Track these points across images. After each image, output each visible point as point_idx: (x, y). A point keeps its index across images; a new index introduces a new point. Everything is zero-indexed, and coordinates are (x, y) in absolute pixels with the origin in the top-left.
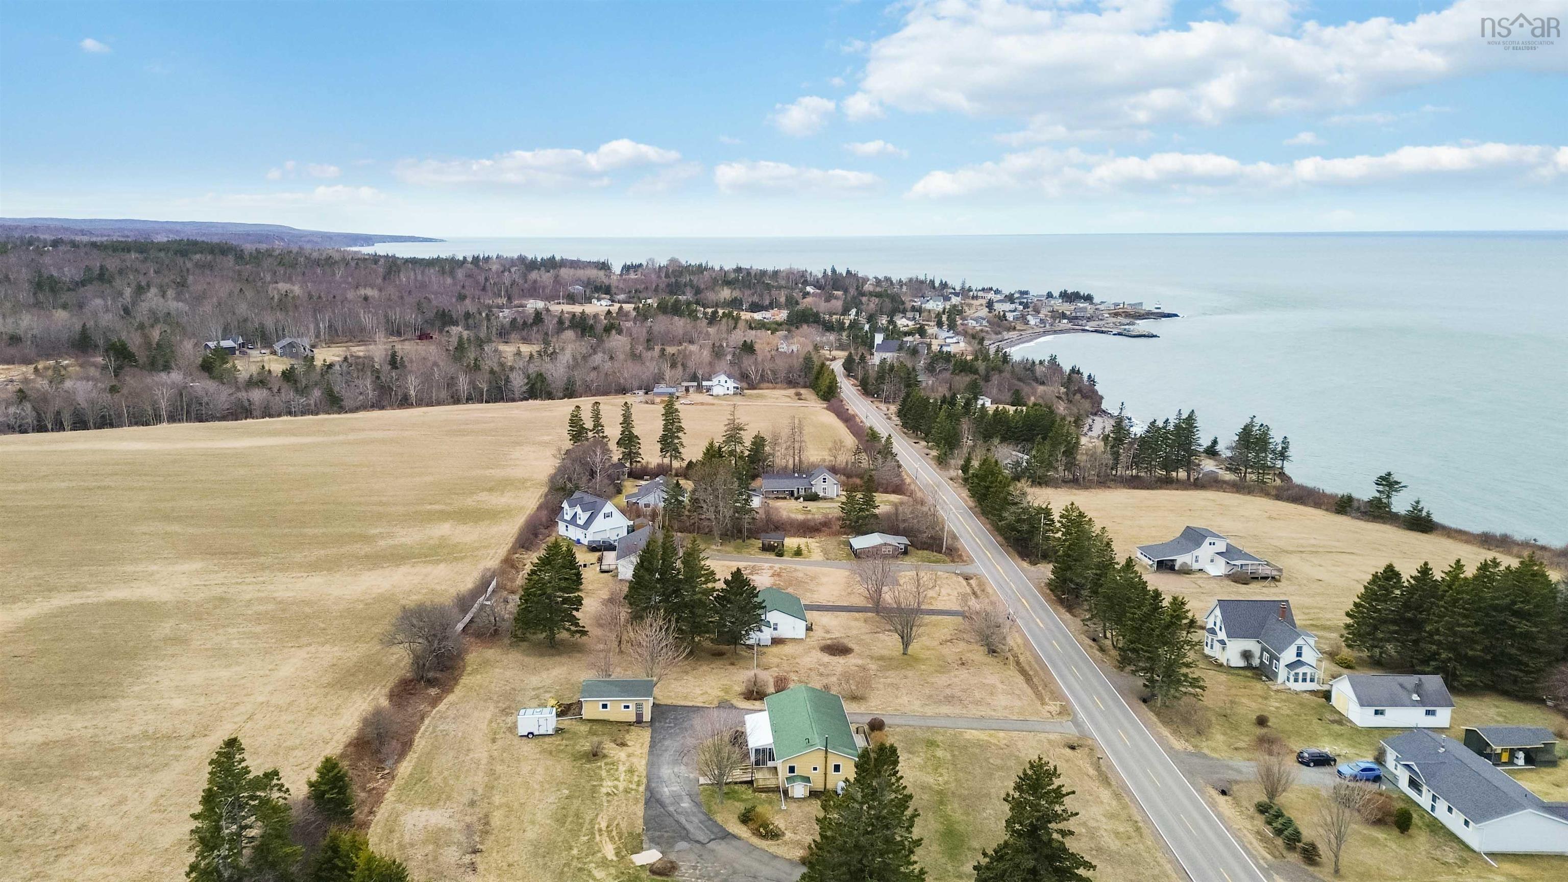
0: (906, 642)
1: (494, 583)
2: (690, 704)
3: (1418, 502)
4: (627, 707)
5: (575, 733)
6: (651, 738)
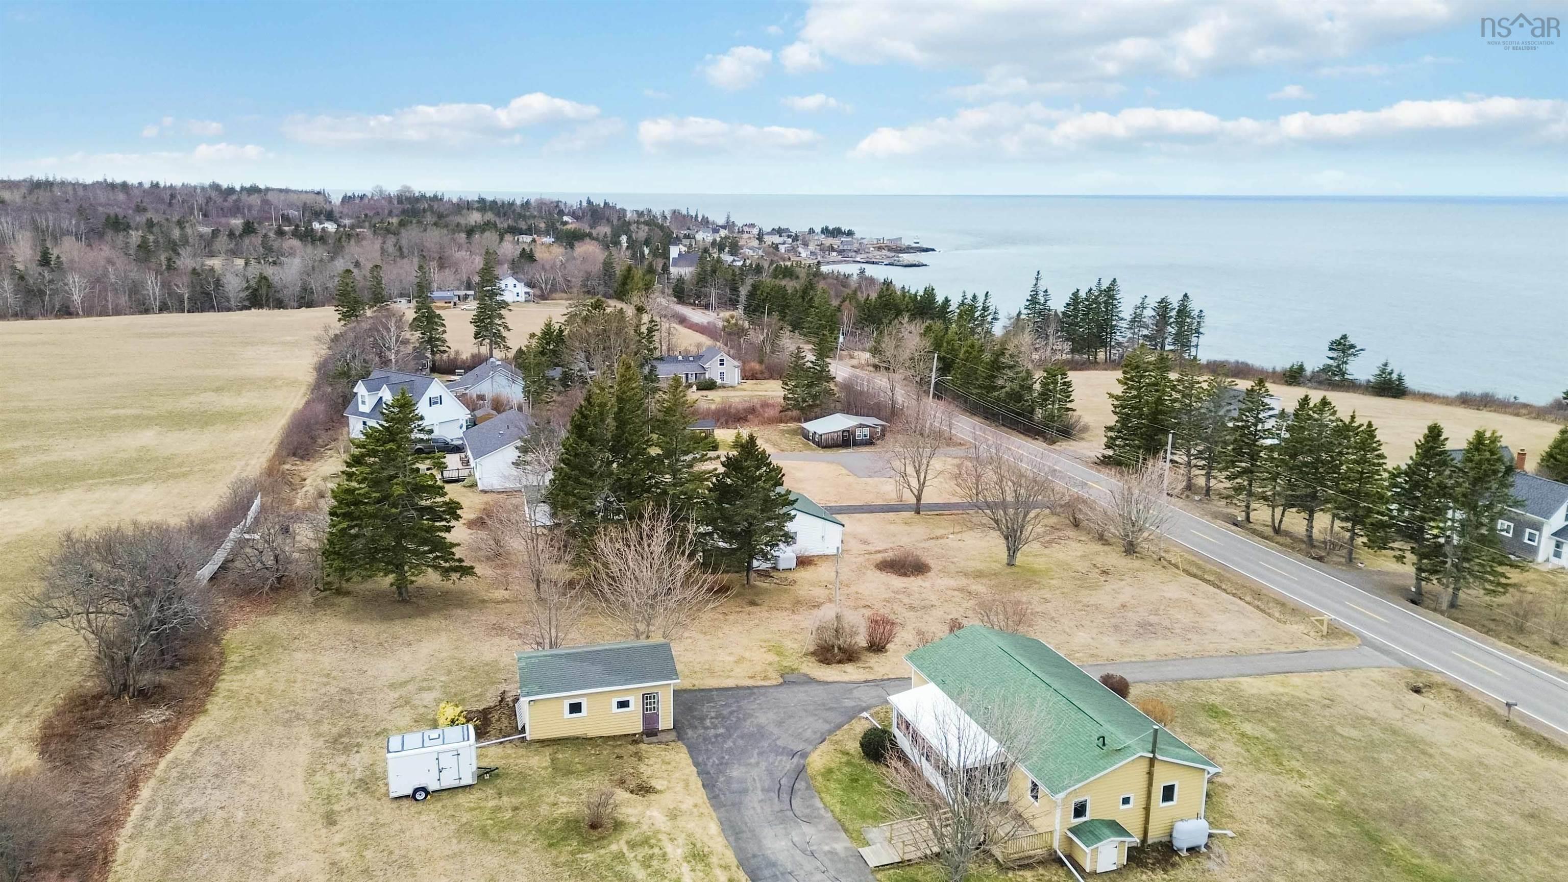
1: (257, 502)
4: (623, 704)
6: (696, 764)
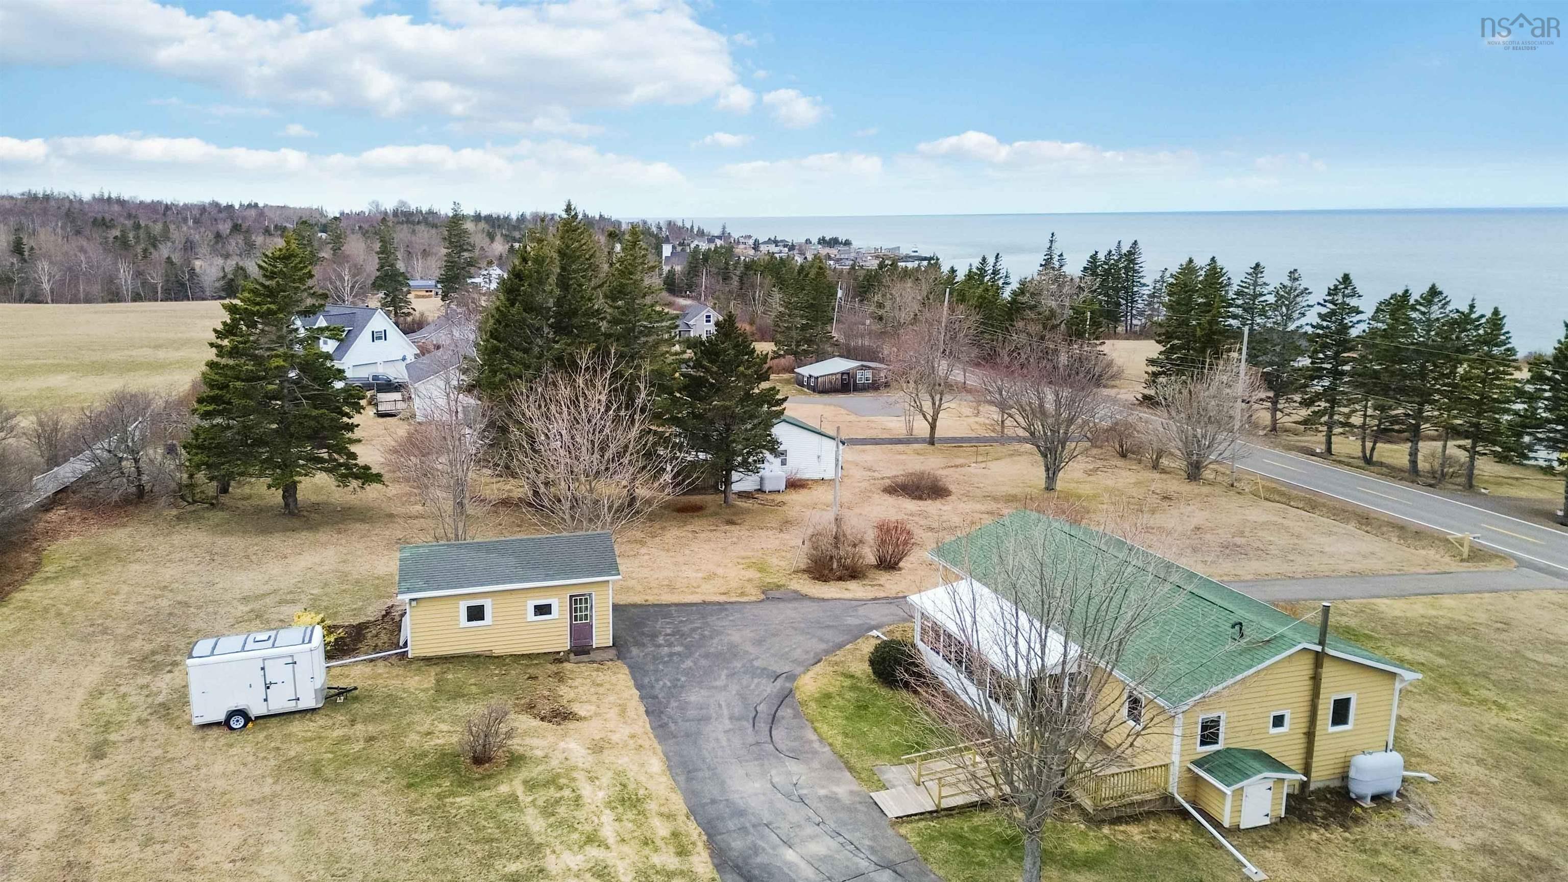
2: (694, 599)
4: (543, 610)
5: (392, 699)
6: (639, 687)
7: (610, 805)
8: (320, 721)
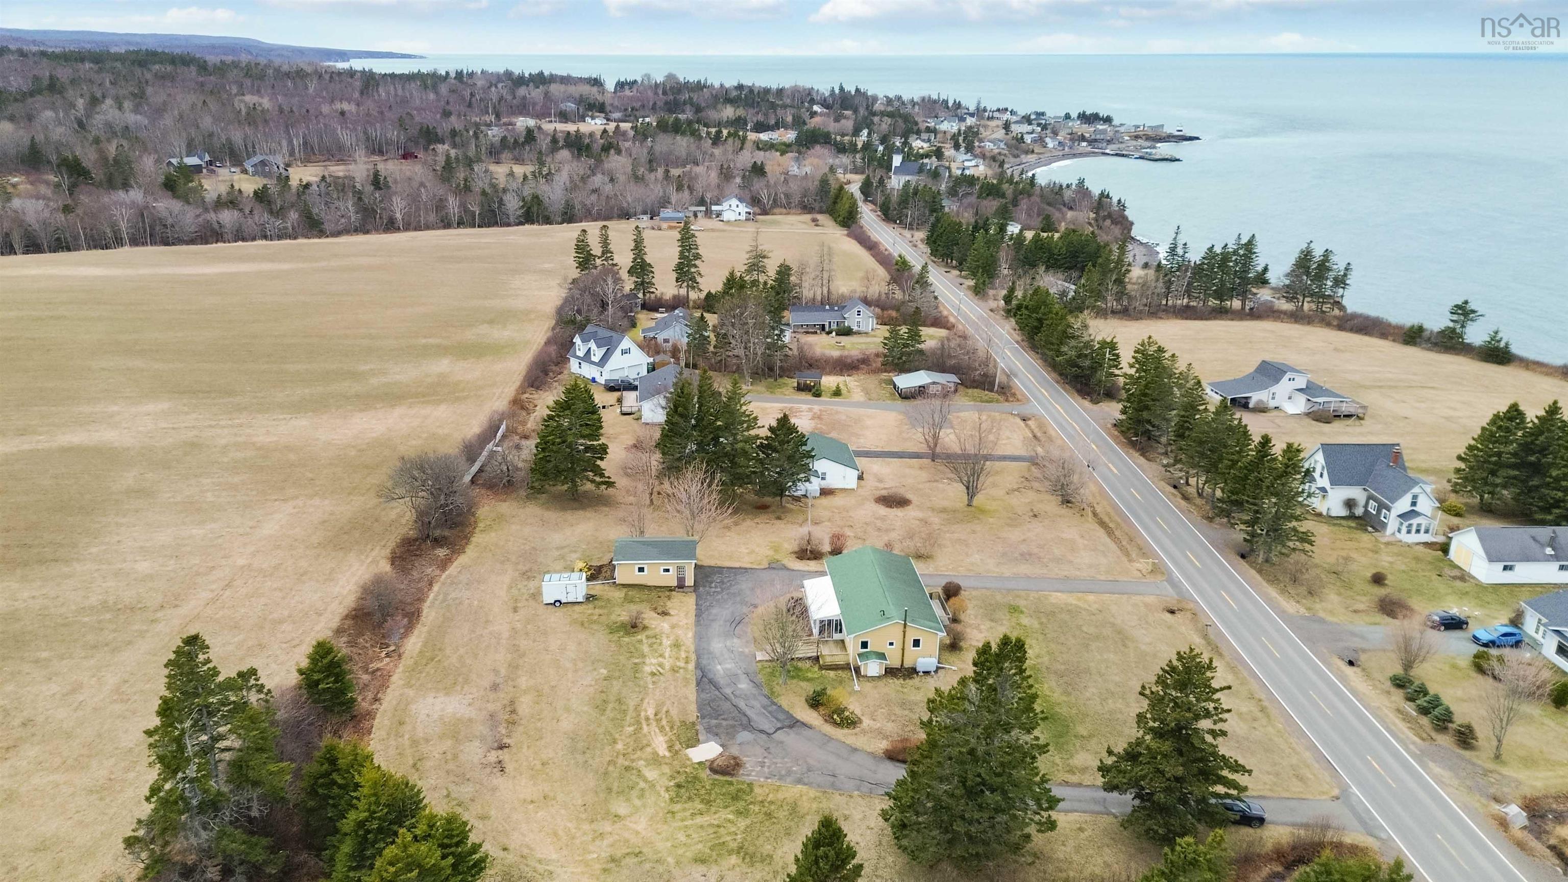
0: (971, 491)
1: (503, 428)
2: (737, 565)
3: (1496, 333)
5: (608, 600)
6: (697, 605)
7: (670, 646)
8: (584, 606)
